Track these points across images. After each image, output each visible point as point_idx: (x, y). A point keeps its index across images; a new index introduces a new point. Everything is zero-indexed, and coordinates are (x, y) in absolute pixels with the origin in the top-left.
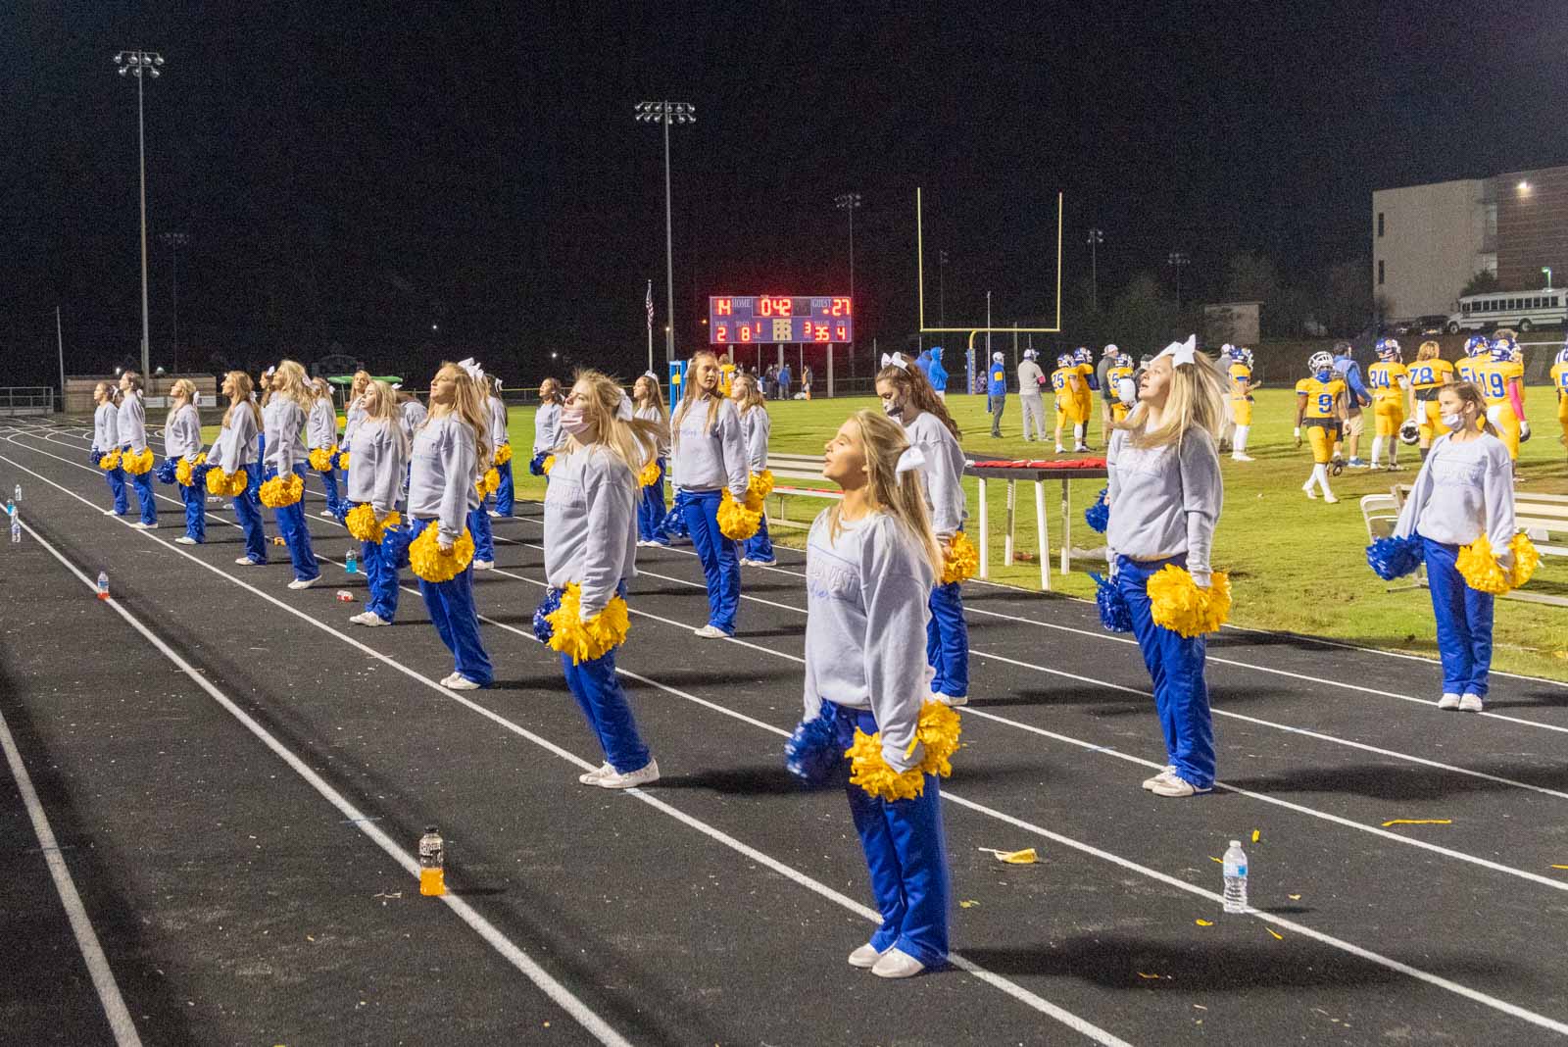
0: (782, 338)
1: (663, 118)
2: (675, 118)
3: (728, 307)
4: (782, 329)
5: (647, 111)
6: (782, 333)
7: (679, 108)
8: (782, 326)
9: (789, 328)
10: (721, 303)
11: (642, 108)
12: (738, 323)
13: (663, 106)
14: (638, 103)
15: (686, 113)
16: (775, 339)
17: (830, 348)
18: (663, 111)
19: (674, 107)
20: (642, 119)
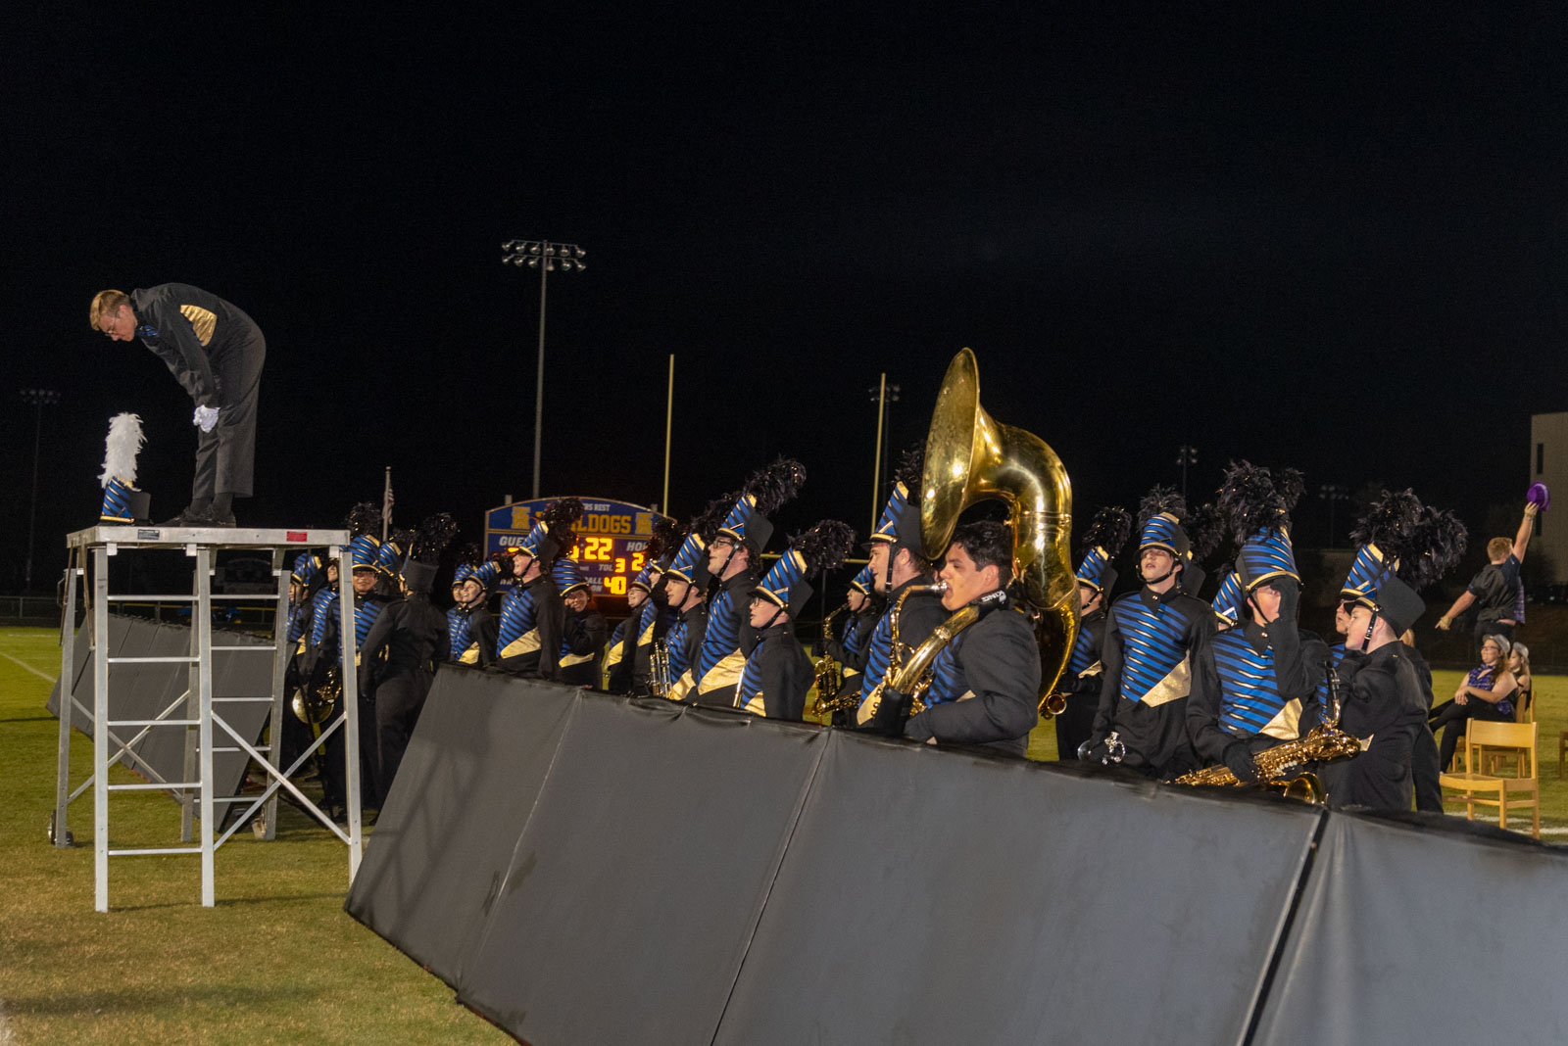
1: (540, 262)
2: (557, 264)
5: (518, 253)
7: (565, 251)
11: (513, 247)
13: (541, 246)
14: (507, 242)
15: (573, 258)
18: (541, 254)
19: (557, 249)
20: (512, 261)
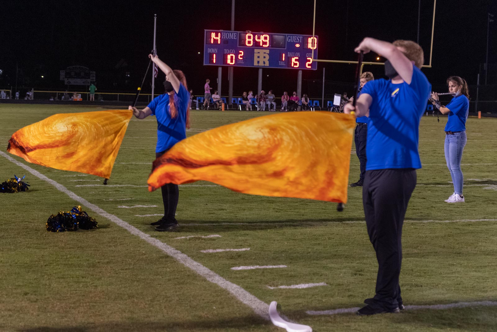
0: (261, 64)
3: (219, 38)
4: (261, 57)
6: (261, 60)
8: (262, 55)
9: (268, 57)
10: (213, 35)
12: (226, 51)
16: (256, 64)
17: (300, 73)
